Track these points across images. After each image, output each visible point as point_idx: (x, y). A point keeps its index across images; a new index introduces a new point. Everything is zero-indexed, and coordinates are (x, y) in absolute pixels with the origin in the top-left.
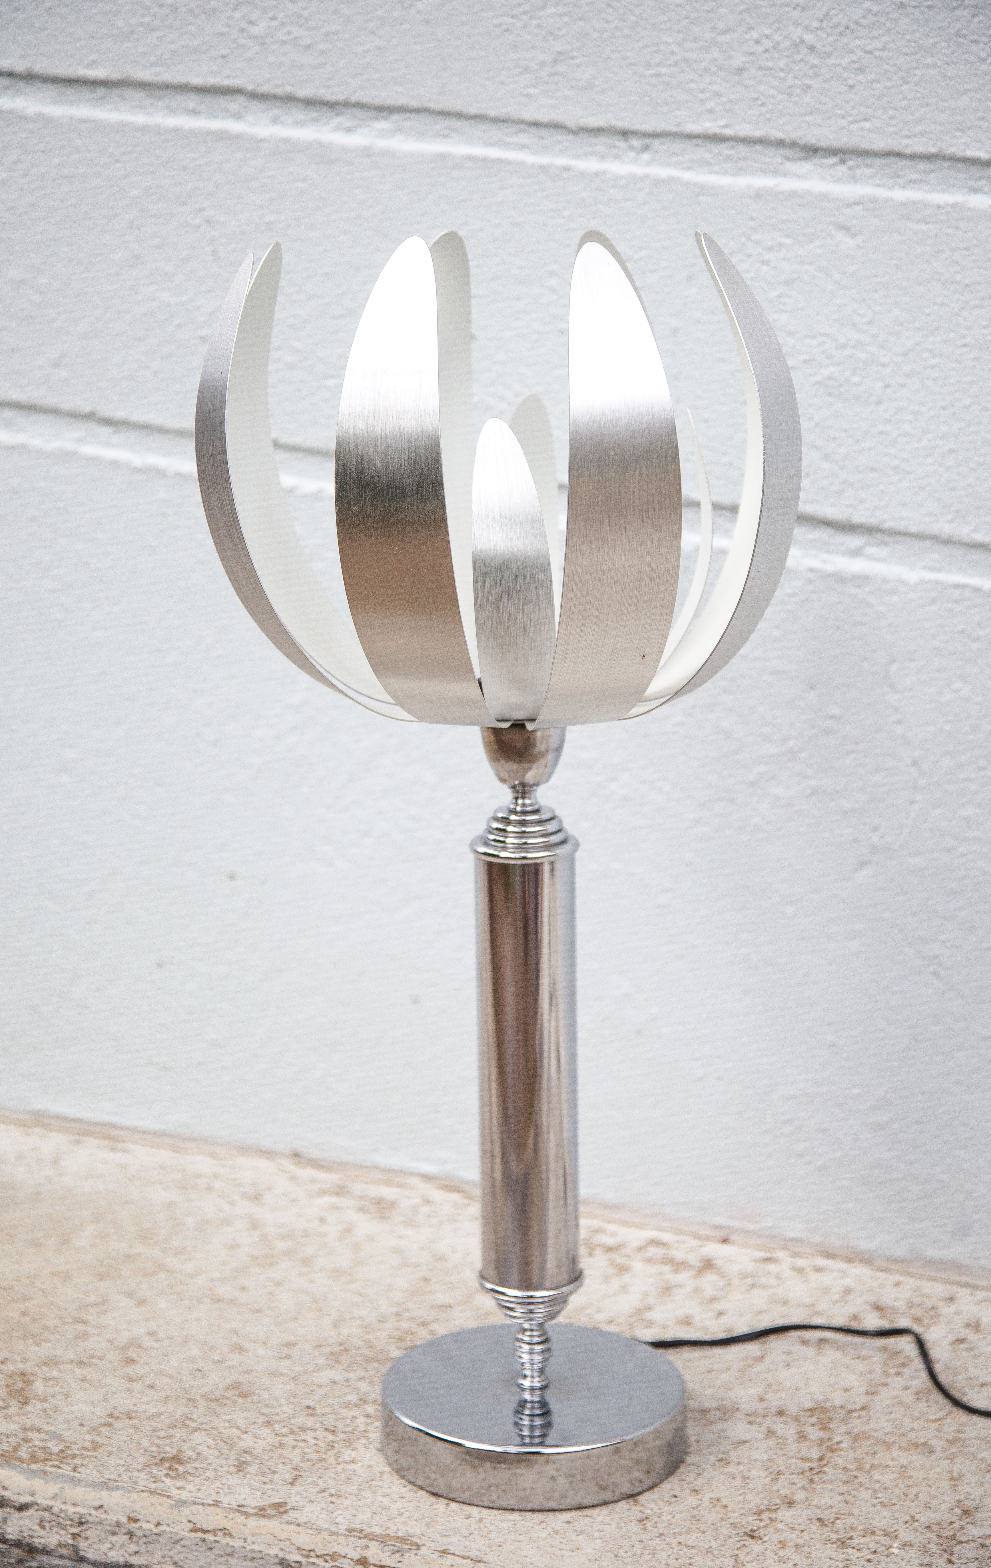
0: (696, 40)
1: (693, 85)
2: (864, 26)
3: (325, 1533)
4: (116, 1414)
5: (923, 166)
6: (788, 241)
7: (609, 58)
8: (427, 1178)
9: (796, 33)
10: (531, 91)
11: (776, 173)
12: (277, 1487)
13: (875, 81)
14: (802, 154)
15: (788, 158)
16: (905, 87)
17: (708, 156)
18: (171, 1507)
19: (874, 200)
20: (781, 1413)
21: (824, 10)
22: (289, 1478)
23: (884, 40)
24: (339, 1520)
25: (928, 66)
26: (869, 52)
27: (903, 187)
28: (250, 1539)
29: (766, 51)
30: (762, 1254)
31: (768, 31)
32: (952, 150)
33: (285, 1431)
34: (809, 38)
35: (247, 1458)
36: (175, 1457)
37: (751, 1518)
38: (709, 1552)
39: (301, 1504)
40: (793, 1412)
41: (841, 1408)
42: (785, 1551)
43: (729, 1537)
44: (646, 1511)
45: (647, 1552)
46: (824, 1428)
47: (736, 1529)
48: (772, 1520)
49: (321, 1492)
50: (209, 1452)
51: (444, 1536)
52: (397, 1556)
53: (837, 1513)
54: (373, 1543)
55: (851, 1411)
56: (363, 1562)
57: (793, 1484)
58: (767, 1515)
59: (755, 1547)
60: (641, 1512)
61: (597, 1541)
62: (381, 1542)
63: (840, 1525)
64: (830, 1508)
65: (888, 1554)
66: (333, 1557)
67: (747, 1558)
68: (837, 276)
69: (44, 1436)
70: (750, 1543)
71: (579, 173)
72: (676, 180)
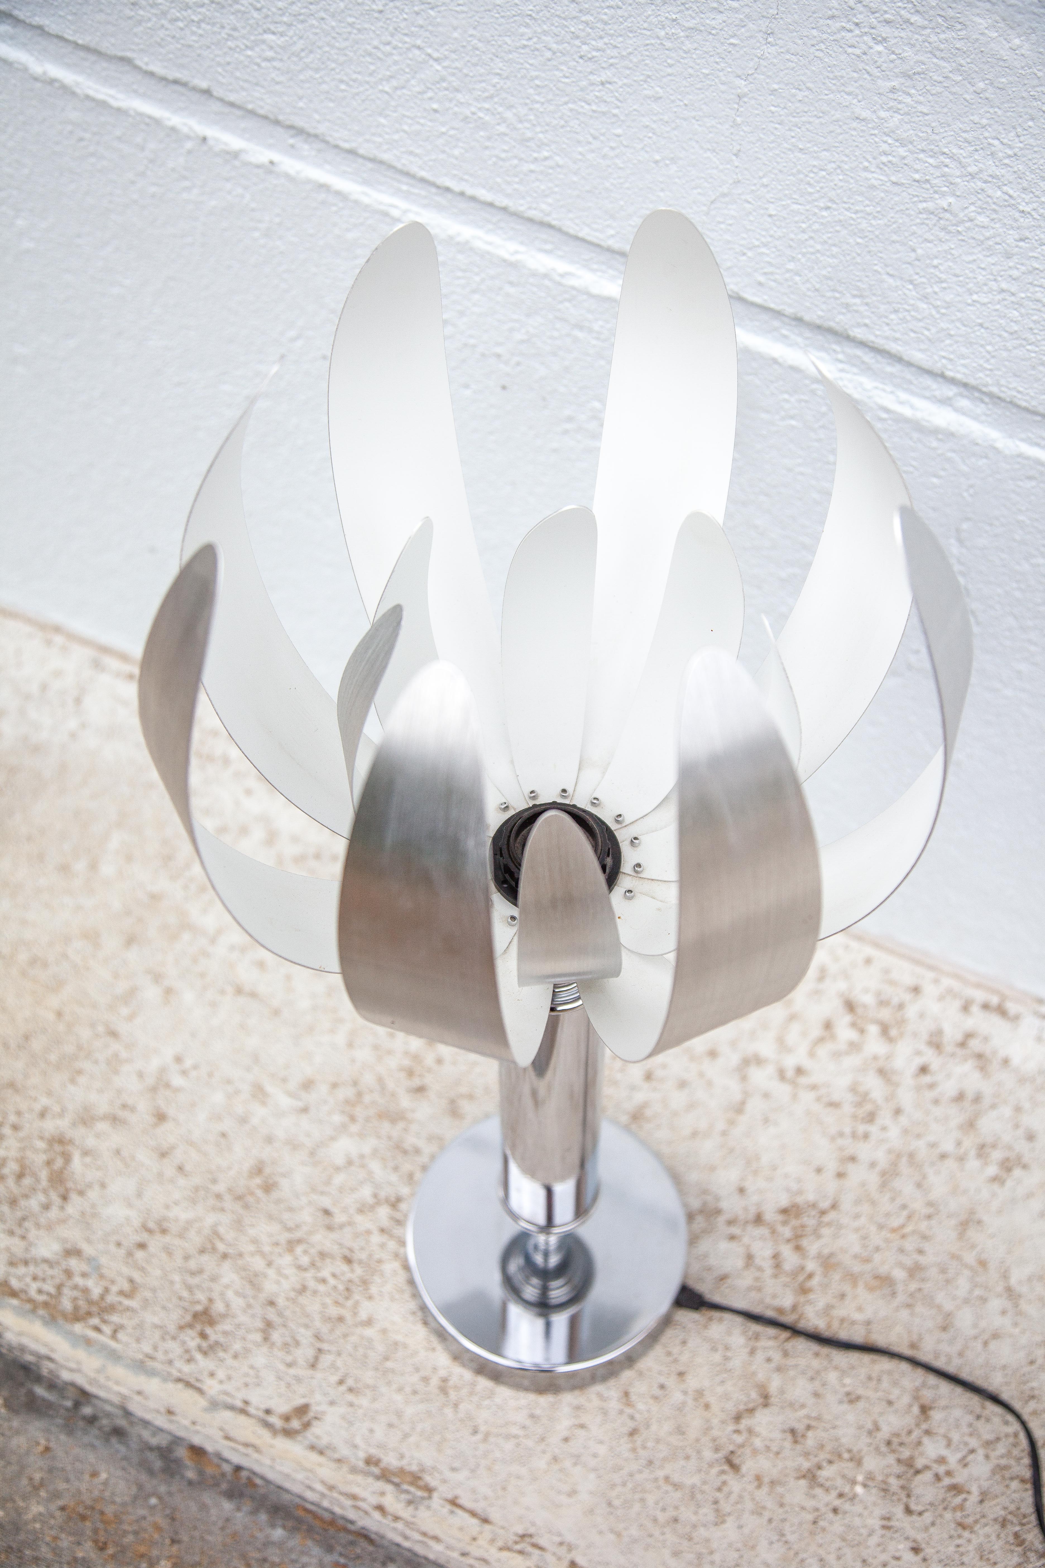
3: (345, 1468)
4: (151, 1225)
12: (300, 1373)
18: (205, 1409)
20: (758, 1220)
22: (310, 1353)
24: (358, 1441)
28: (277, 1461)
33: (305, 1260)
35: (271, 1315)
36: (206, 1312)
37: (731, 1427)
38: (693, 1496)
39: (323, 1407)
40: (770, 1215)
41: (814, 1206)
42: (762, 1494)
43: (711, 1465)
44: (637, 1416)
45: (637, 1496)
46: (798, 1248)
47: (717, 1450)
48: (750, 1431)
49: (341, 1382)
50: (237, 1303)
51: (453, 1469)
52: (411, 1509)
53: (808, 1417)
54: (389, 1488)
55: (823, 1213)
56: (380, 1508)
57: (769, 1360)
58: (745, 1423)
59: (735, 1485)
60: (632, 1418)
61: (592, 1476)
62: (397, 1485)
63: (810, 1442)
64: (803, 1406)
65: (853, 1498)
66: (354, 1497)
67: (726, 1507)
68: (981, 85)
69: (84, 1267)
70: (730, 1477)
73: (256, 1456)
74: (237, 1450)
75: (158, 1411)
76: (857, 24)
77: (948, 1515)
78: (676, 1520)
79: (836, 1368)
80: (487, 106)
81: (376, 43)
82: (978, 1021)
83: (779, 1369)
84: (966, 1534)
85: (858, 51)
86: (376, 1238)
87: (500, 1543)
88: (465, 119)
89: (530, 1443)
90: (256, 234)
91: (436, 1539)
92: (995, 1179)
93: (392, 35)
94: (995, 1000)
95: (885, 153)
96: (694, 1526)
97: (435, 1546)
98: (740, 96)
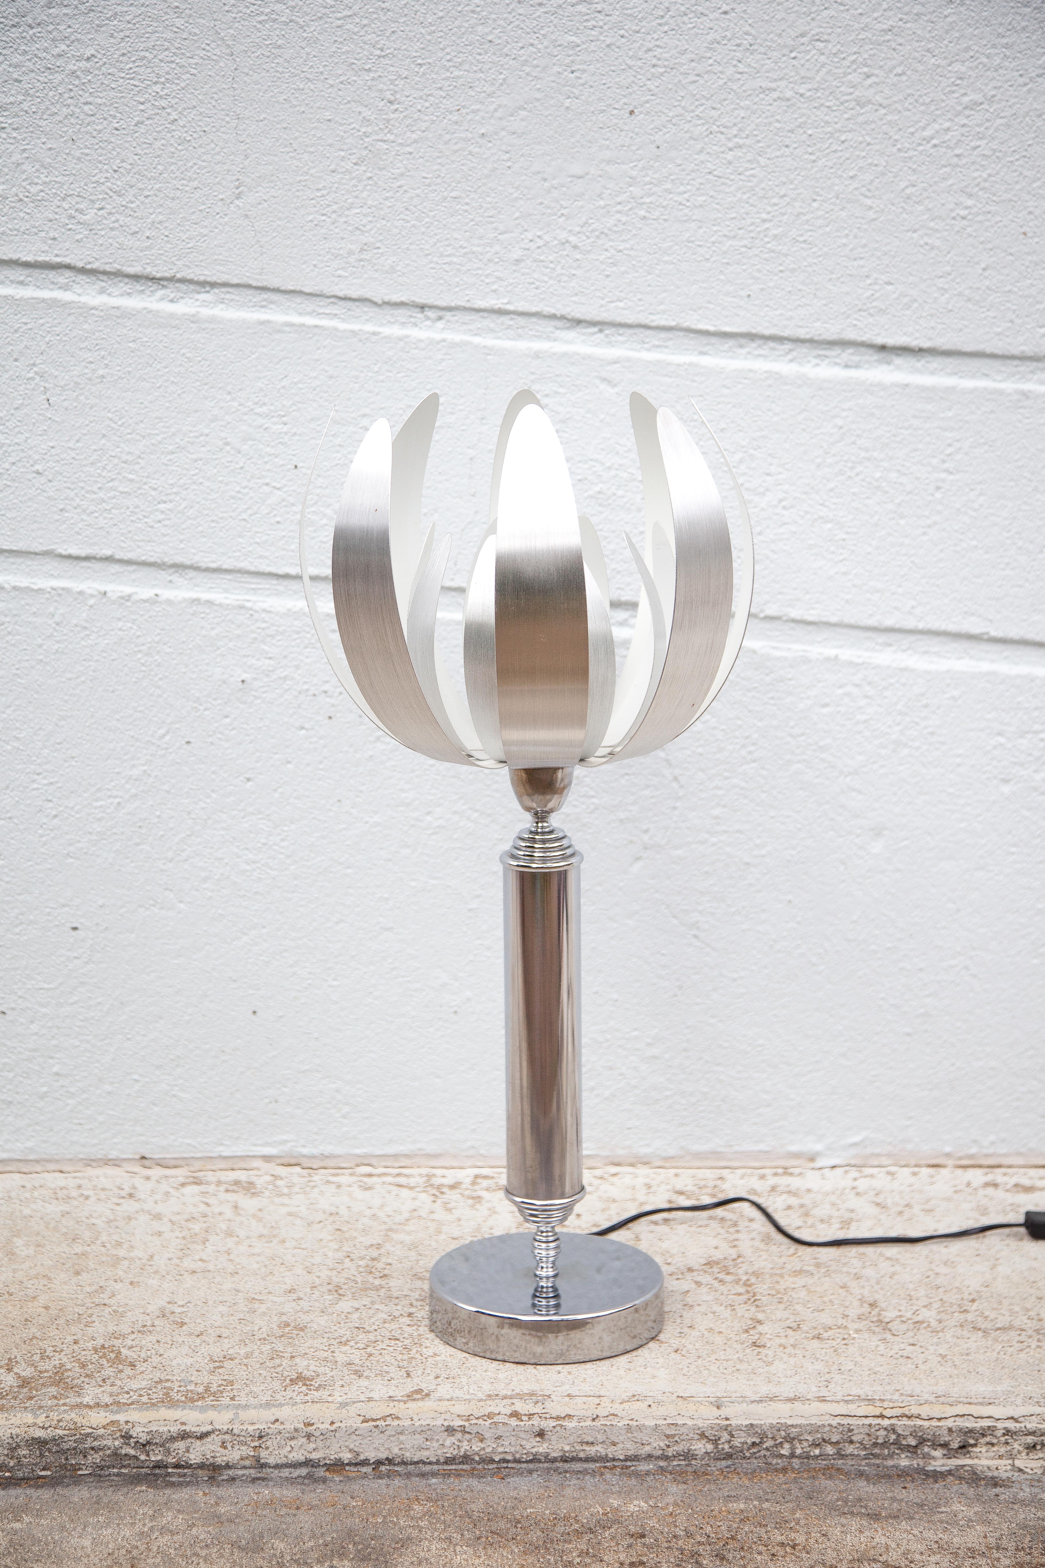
0: (481, 238)
1: (480, 272)
2: (615, 232)
4: (218, 1359)
5: (663, 335)
6: (561, 390)
7: (408, 249)
9: (563, 235)
10: (340, 272)
11: (548, 339)
12: (402, 1381)
13: (626, 272)
14: (568, 325)
15: (557, 328)
16: (649, 277)
17: (492, 325)
18: (338, 1408)
19: (629, 360)
21: (584, 219)
22: (403, 1374)
23: (631, 242)
24: (473, 1392)
25: (666, 262)
26: (620, 251)
27: (648, 350)
28: (416, 1418)
29: (539, 247)
31: (539, 233)
32: (686, 324)
33: (360, 1346)
34: (572, 239)
35: (355, 1367)
36: (300, 1377)
37: (745, 1335)
38: (741, 1361)
39: (433, 1387)
40: (698, 1267)
41: (725, 1259)
42: (790, 1350)
43: (744, 1349)
44: (674, 1346)
45: (702, 1369)
46: (729, 1273)
47: (742, 1344)
48: (760, 1334)
49: (437, 1378)
50: (322, 1369)
51: (557, 1387)
52: (541, 1405)
53: (795, 1321)
54: (516, 1402)
55: (735, 1260)
56: (515, 1415)
57: (748, 1310)
58: (753, 1332)
59: (767, 1352)
62: (521, 1399)
64: (788, 1319)
65: (853, 1338)
66: (490, 1416)
67: (770, 1359)
68: (602, 416)
69: (178, 1384)
70: (760, 1350)
71: (385, 337)
72: (468, 343)
73: (396, 1422)
74: (377, 1427)
75: (296, 1430)
77: (923, 1331)
78: (738, 1370)
79: (798, 1303)
80: (313, 509)
81: (238, 489)
83: (760, 1311)
84: (941, 1334)
86: (408, 1329)
87: (619, 1401)
89: (605, 1368)
90: (140, 656)
91: (569, 1416)
93: (249, 481)
96: (753, 1369)
97: (570, 1424)
98: (471, 459)
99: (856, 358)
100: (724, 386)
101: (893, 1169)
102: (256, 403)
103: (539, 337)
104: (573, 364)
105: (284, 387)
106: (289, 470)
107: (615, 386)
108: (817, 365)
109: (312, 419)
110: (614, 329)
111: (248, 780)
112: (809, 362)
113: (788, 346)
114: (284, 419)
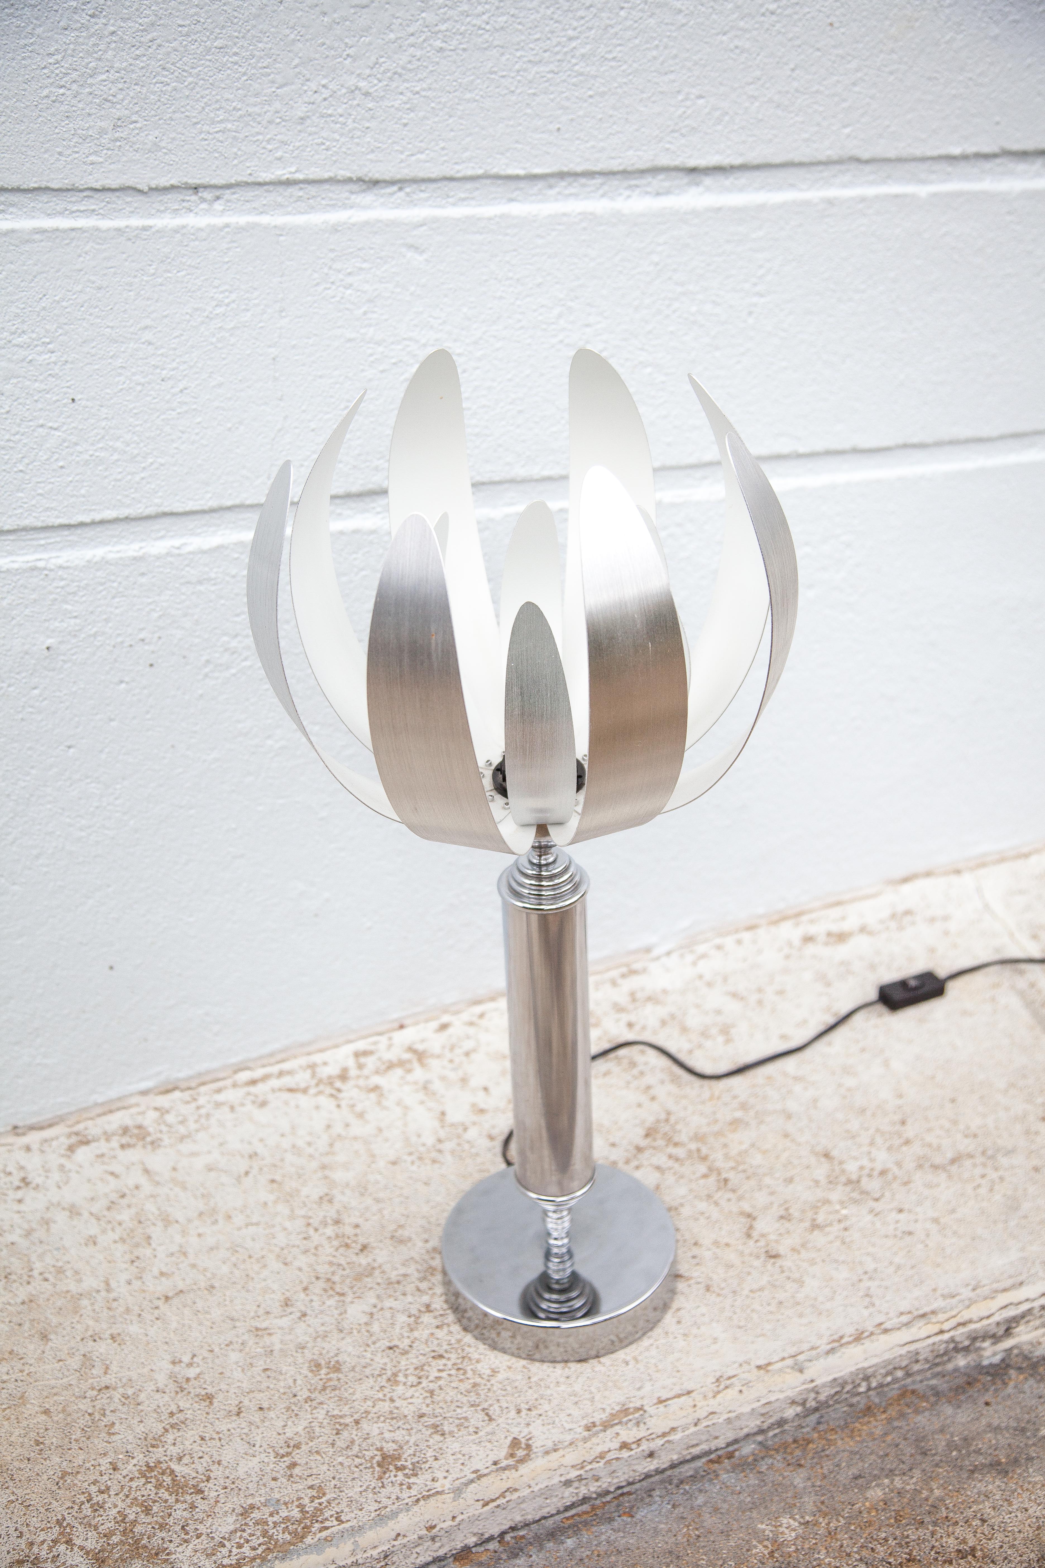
0: (257, 95)
1: (260, 137)
2: (410, 70)
3: (579, 1445)
4: (281, 1451)
5: (469, 185)
6: (365, 265)
7: (171, 119)
8: (144, 1093)
9: (352, 81)
10: (92, 158)
11: (345, 207)
12: (489, 1429)
13: (425, 118)
14: (364, 187)
15: (352, 193)
16: (451, 121)
17: (279, 199)
18: (451, 1500)
19: (435, 220)
20: (639, 1149)
21: (373, 59)
22: (481, 1416)
23: (429, 81)
24: (568, 1426)
25: (468, 101)
26: (417, 93)
27: (454, 205)
28: (532, 1483)
29: (325, 99)
30: (435, 1025)
31: (324, 82)
32: (495, 171)
33: (412, 1379)
34: (362, 84)
35: (429, 1420)
36: (384, 1457)
37: (751, 1243)
38: (774, 1286)
39: (526, 1431)
40: (643, 1143)
41: (658, 1121)
42: (804, 1254)
43: (764, 1266)
44: (700, 1280)
45: (748, 1311)
46: (676, 1144)
47: (758, 1257)
48: (763, 1235)
49: (519, 1412)
50: (399, 1435)
51: (639, 1389)
52: (642, 1425)
53: (781, 1205)
54: (617, 1428)
55: (667, 1120)
56: (624, 1446)
57: (729, 1200)
58: (755, 1234)
59: (787, 1263)
60: (698, 1283)
61: (714, 1324)
62: (620, 1423)
63: (795, 1212)
64: (772, 1203)
65: (846, 1217)
66: (602, 1456)
67: (796, 1275)
68: (412, 289)
69: (267, 1511)
70: (779, 1262)
71: (158, 231)
72: (255, 225)
73: (515, 1496)
74: (498, 1506)
75: (420, 1538)
76: (333, 283)
77: (895, 1185)
78: (781, 1303)
79: (765, 1175)
80: (101, 445)
81: (7, 437)
82: (628, 985)
83: (740, 1198)
84: (912, 1185)
85: (338, 299)
86: (440, 1333)
87: (711, 1395)
88: (87, 463)
89: (663, 1341)
91: (673, 1429)
92: (728, 1041)
93: (19, 425)
94: (624, 970)
95: (371, 355)
96: (793, 1297)
97: (675, 1437)
98: (274, 359)
99: (667, 184)
100: (539, 236)
101: (718, 941)
102: (14, 333)
103: (333, 206)
104: (376, 233)
105: (44, 309)
106: (65, 405)
107: (423, 251)
108: (629, 197)
109: (84, 342)
110: (415, 186)
111: (69, 747)
112: (620, 194)
113: (598, 180)
114: (50, 346)
